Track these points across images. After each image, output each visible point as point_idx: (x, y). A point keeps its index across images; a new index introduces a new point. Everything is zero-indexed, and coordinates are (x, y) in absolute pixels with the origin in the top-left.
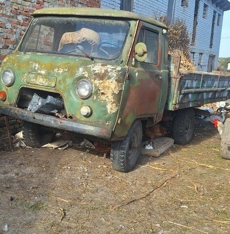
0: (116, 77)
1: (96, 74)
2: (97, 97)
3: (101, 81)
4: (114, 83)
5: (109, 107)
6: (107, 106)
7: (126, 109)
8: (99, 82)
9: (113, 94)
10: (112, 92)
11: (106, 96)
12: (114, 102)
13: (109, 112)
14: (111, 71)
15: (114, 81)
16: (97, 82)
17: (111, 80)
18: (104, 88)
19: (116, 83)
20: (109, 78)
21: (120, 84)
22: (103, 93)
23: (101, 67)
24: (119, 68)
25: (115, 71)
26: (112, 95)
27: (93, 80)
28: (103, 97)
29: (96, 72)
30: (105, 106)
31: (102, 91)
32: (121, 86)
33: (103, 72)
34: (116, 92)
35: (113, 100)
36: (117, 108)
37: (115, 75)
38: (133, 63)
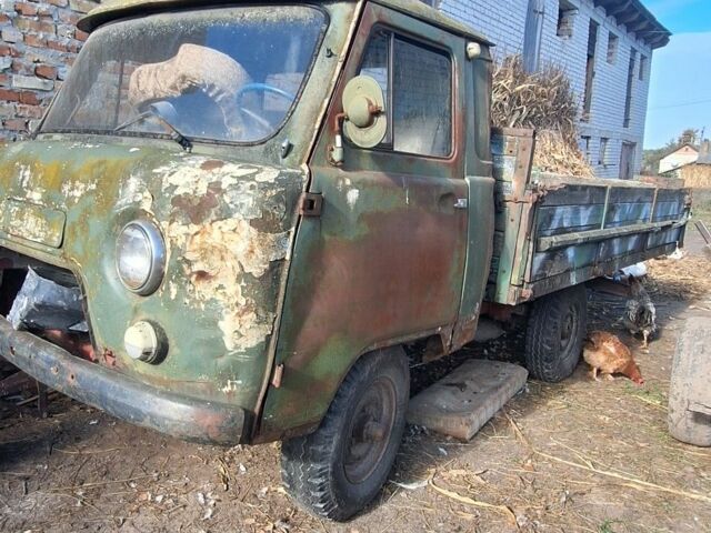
0: (251, 211)
1: (177, 201)
2: (181, 287)
3: (194, 228)
4: (244, 233)
5: (228, 325)
6: (221, 324)
7: (311, 329)
8: (185, 229)
9: (243, 276)
10: (238, 270)
11: (215, 284)
12: (247, 309)
13: (229, 345)
14: (235, 187)
15: (245, 224)
16: (178, 230)
17: (230, 223)
18: (205, 253)
19: (254, 232)
20: (225, 214)
21: (271, 236)
22: (202, 275)
23: (199, 172)
24: (269, 175)
25: (252, 187)
26: (238, 280)
27: (164, 224)
28: (204, 290)
29: (177, 192)
30: (212, 323)
31: (197, 267)
32: (278, 245)
33: (203, 189)
34: (256, 269)
35: (243, 302)
36: (266, 329)
37: (249, 201)
38: (337, 155)
